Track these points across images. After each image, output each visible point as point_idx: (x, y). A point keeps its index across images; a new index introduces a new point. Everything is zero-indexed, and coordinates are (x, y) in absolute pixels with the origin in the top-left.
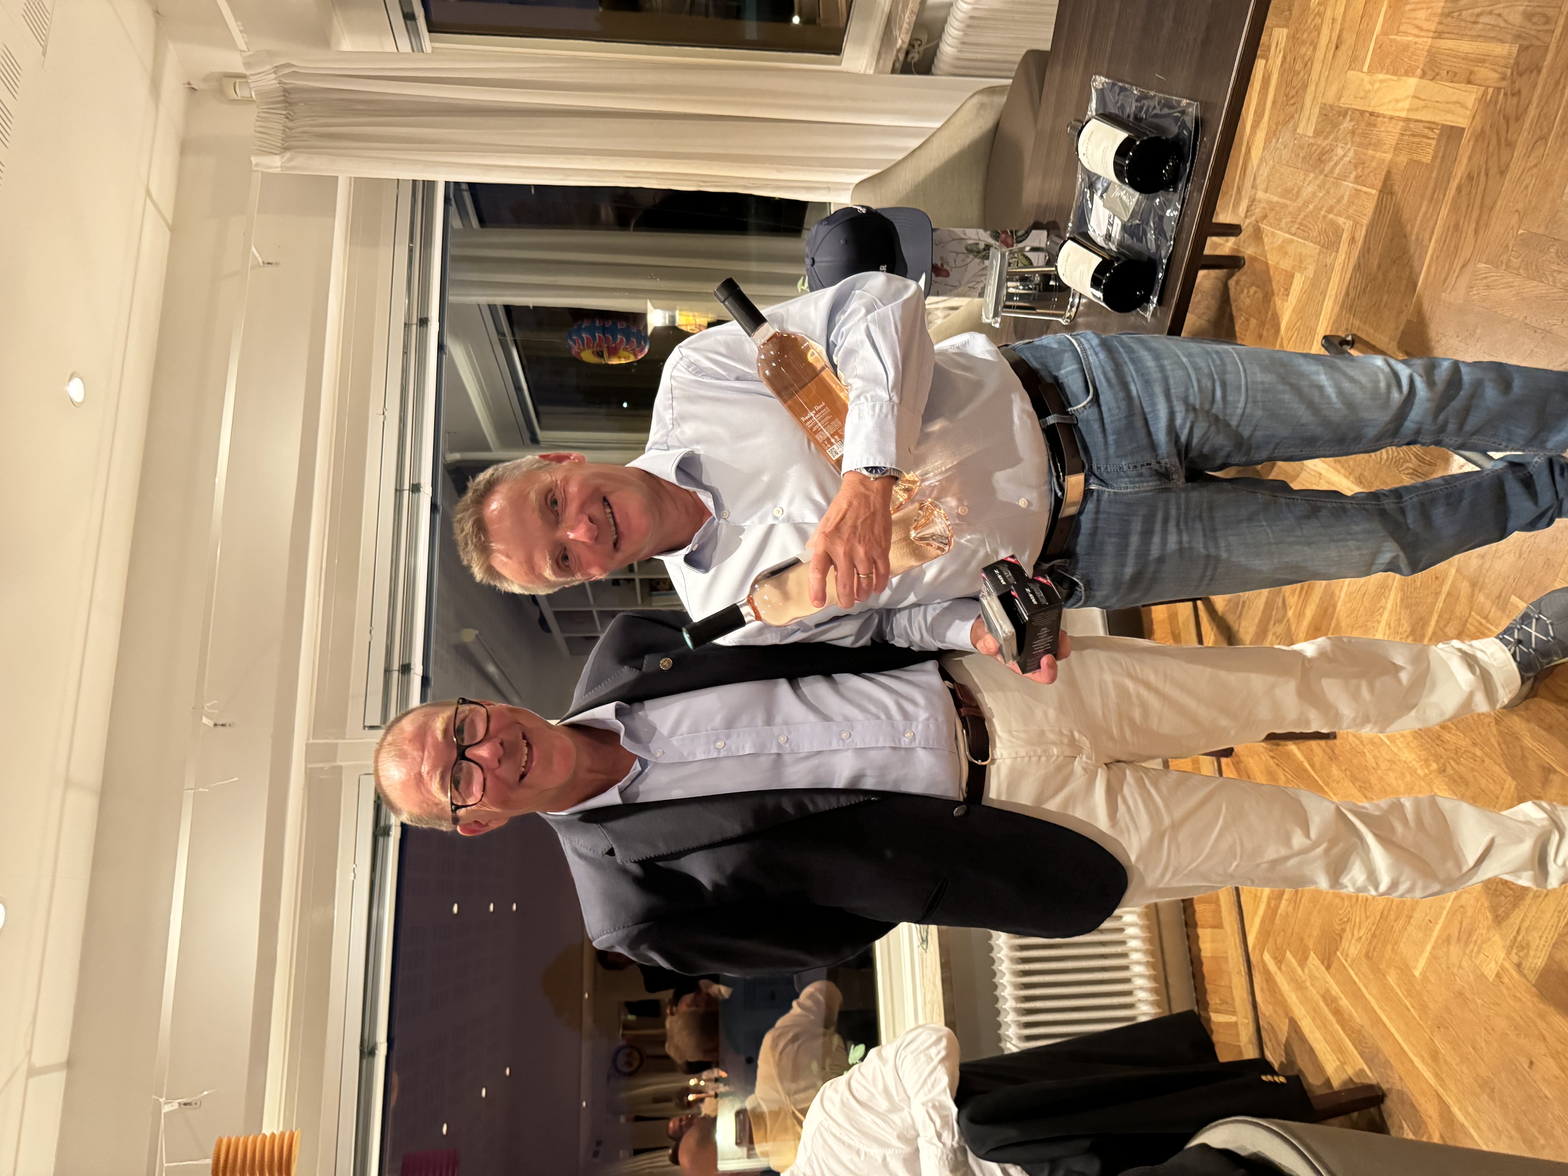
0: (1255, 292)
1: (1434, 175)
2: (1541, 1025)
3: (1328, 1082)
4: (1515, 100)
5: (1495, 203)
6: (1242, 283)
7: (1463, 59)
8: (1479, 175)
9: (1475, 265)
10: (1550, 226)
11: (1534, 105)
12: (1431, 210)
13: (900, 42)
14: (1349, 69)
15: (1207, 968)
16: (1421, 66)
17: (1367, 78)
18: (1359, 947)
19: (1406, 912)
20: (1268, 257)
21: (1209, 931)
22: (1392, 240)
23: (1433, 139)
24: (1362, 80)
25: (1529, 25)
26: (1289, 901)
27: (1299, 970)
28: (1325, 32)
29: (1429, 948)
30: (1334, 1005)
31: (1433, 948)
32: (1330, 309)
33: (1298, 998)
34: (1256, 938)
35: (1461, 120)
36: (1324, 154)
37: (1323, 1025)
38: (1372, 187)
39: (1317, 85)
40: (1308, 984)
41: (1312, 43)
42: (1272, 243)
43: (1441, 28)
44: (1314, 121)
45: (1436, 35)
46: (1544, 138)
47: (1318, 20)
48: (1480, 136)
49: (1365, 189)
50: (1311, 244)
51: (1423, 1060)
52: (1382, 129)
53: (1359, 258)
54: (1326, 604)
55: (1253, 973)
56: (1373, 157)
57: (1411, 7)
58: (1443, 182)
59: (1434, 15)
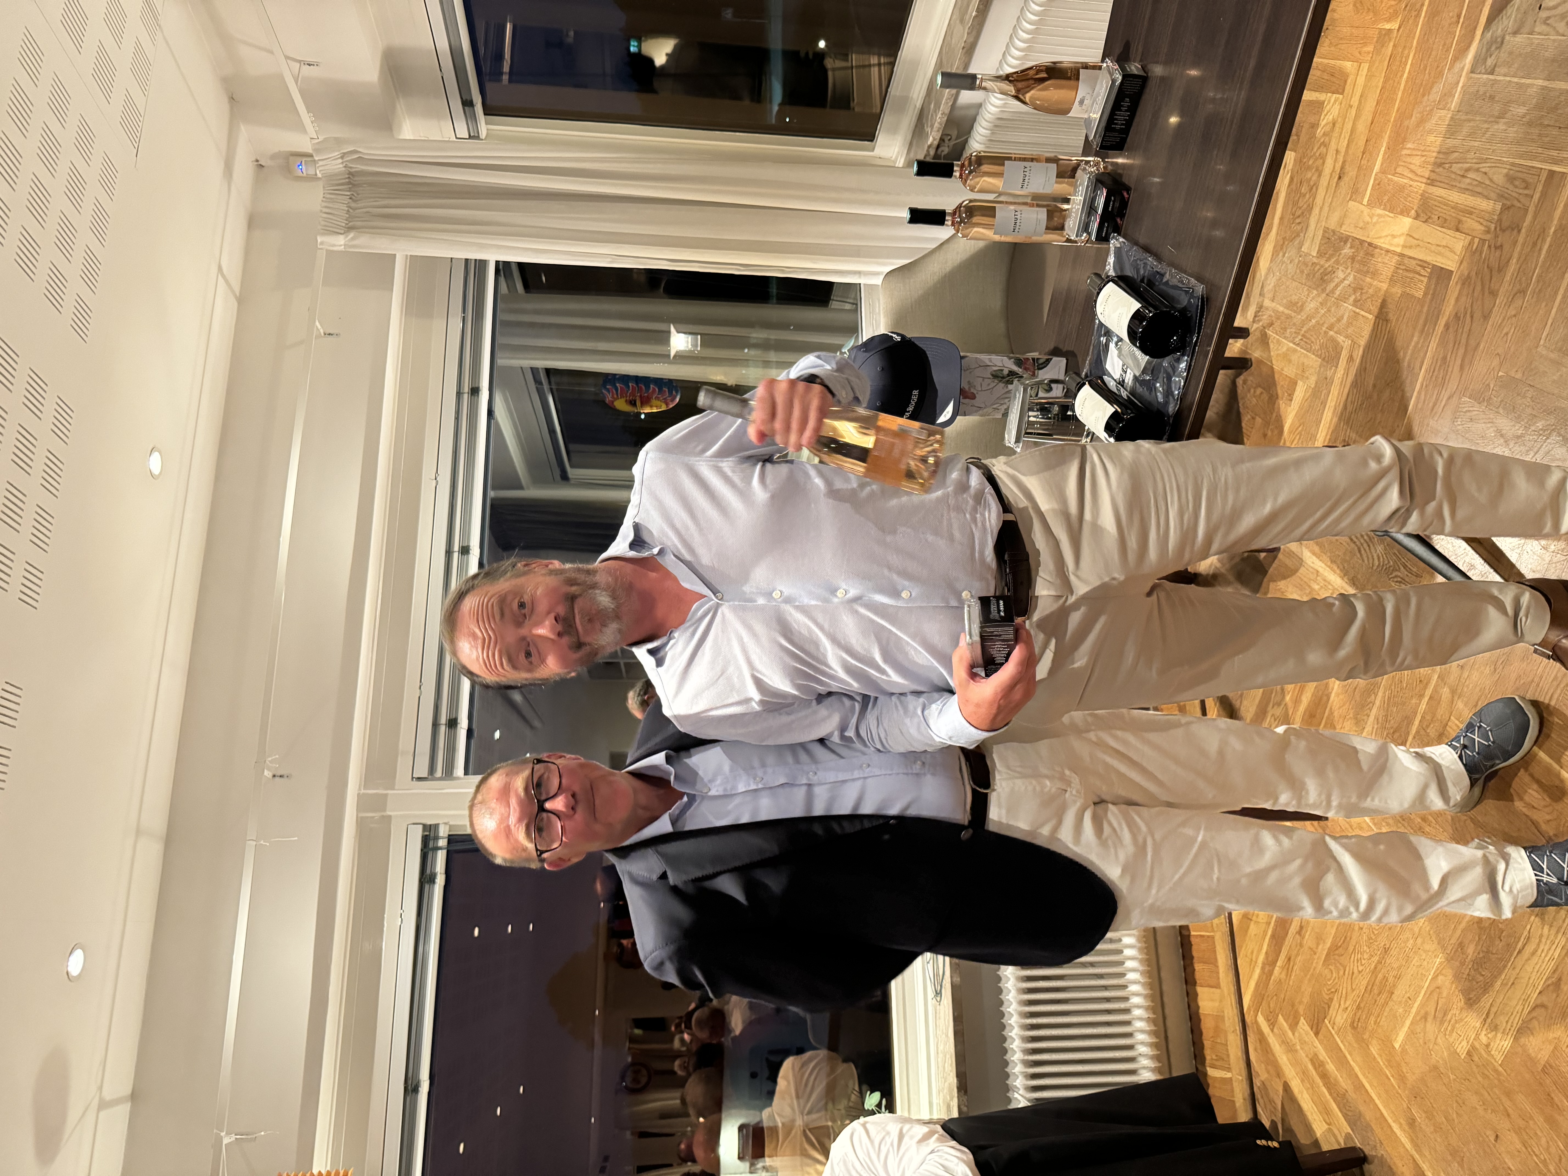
0: (1262, 393)
1: (1425, 309)
2: (1507, 1103)
3: (1315, 1141)
4: (1498, 253)
5: (1478, 344)
6: (1249, 382)
7: (1453, 208)
8: (1465, 316)
9: (1460, 398)
10: (1526, 373)
11: (1515, 260)
12: (1422, 341)
13: (931, 139)
14: (1350, 199)
15: (1205, 1023)
16: (1415, 208)
17: (1366, 211)
18: (1345, 1017)
19: (1388, 988)
20: (1274, 362)
21: (1206, 989)
22: (1386, 363)
23: (1425, 276)
24: (1362, 212)
25: (1511, 187)
26: (1282, 968)
27: (1290, 1033)
28: (1329, 162)
29: (1408, 1023)
30: (1321, 1069)
31: (1412, 1023)
32: (1329, 419)
33: (1288, 1059)
34: (1251, 999)
35: (1449, 263)
36: (1326, 275)
37: (1312, 1088)
38: (1369, 312)
39: (1321, 208)
40: (1298, 1047)
41: (1317, 170)
42: (1277, 349)
43: (1433, 176)
44: (1318, 243)
45: (1429, 181)
46: (1523, 292)
47: (1323, 150)
48: (1466, 281)
49: (1362, 313)
50: (1313, 356)
51: (1402, 1127)
52: (1380, 260)
53: (1356, 375)
54: (1320, 693)
55: (1248, 1031)
56: (1371, 285)
57: (1408, 152)
58: (1433, 317)
59: (1428, 163)
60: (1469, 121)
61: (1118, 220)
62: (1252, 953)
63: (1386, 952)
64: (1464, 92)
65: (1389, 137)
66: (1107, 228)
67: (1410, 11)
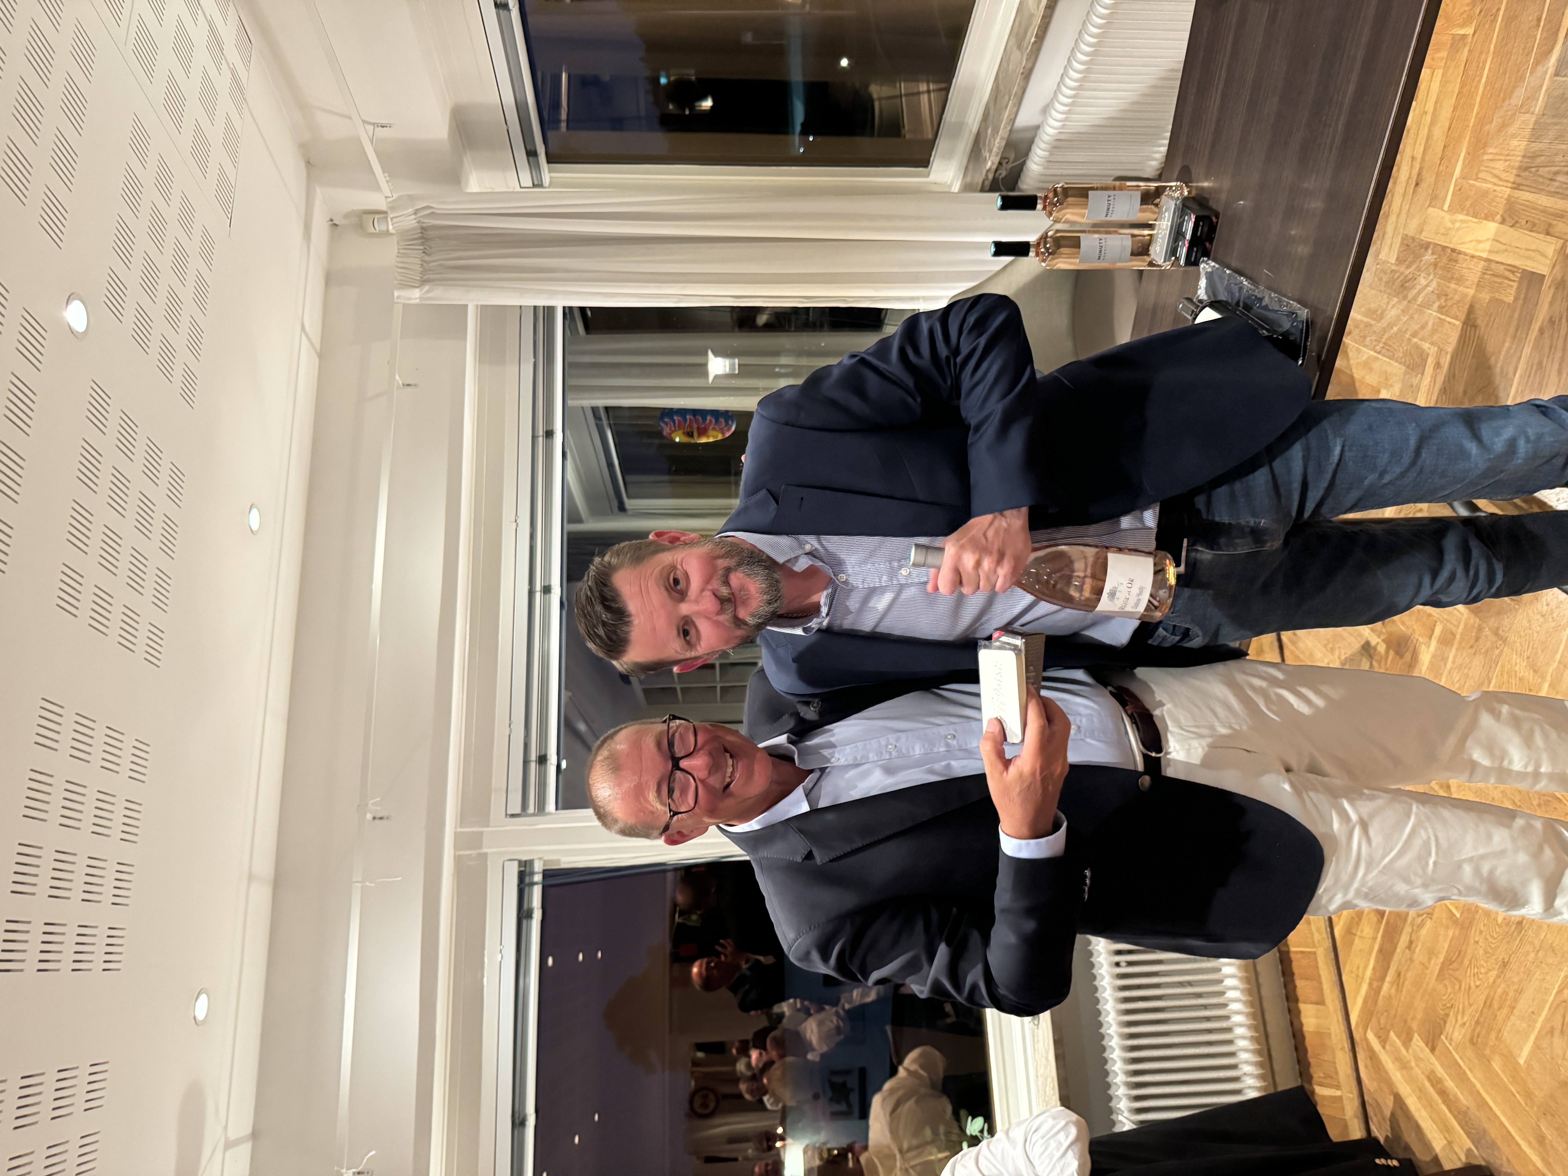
1: (1516, 315)
3: (1436, 1160)
7: (1542, 212)
8: (1560, 320)
12: (1514, 346)
13: (989, 163)
14: (1429, 206)
15: (1309, 1042)
16: (1501, 212)
17: (1447, 217)
18: (1463, 1032)
19: (1508, 1002)
20: (1354, 370)
21: (1309, 1006)
22: (1476, 370)
23: (1514, 281)
24: (1443, 218)
26: (1392, 983)
27: (1403, 1050)
28: (1405, 169)
29: (1532, 1038)
30: (1439, 1086)
31: (1537, 1038)
33: (1403, 1076)
34: (1359, 1016)
35: (1541, 267)
36: (1407, 282)
37: (1429, 1104)
38: (1456, 318)
39: (1398, 216)
40: (1413, 1064)
42: (1358, 359)
43: (1519, 180)
44: (1397, 251)
45: (1514, 186)
48: (1560, 285)
49: (1448, 319)
50: (1396, 364)
51: (1530, 1144)
53: (1444, 382)
55: (1357, 1049)
56: (1456, 291)
57: (1489, 157)
58: (1526, 321)
59: (1513, 168)
60: (1556, 124)
61: (1207, 244)
62: (1358, 968)
63: (1505, 966)
64: (1549, 95)
65: (1469, 142)
66: (1196, 252)
67: (1485, 16)
